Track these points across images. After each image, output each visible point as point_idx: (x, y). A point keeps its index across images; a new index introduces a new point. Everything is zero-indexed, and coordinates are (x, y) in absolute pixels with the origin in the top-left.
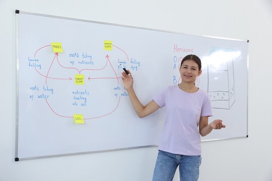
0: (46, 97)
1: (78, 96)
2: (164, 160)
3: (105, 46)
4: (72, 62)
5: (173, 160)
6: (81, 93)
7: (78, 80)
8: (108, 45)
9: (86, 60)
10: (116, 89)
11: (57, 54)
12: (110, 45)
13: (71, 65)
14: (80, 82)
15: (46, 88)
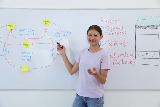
0: (5, 55)
1: (25, 55)
2: (77, 99)
3: (44, 23)
4: (21, 35)
5: (82, 100)
6: (27, 53)
7: (25, 45)
8: (46, 23)
9: (30, 33)
10: (52, 50)
11: (11, 30)
12: (47, 22)
13: (20, 36)
14: (26, 46)
15: (4, 50)
